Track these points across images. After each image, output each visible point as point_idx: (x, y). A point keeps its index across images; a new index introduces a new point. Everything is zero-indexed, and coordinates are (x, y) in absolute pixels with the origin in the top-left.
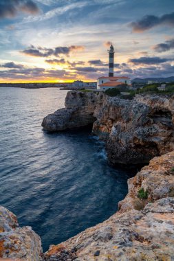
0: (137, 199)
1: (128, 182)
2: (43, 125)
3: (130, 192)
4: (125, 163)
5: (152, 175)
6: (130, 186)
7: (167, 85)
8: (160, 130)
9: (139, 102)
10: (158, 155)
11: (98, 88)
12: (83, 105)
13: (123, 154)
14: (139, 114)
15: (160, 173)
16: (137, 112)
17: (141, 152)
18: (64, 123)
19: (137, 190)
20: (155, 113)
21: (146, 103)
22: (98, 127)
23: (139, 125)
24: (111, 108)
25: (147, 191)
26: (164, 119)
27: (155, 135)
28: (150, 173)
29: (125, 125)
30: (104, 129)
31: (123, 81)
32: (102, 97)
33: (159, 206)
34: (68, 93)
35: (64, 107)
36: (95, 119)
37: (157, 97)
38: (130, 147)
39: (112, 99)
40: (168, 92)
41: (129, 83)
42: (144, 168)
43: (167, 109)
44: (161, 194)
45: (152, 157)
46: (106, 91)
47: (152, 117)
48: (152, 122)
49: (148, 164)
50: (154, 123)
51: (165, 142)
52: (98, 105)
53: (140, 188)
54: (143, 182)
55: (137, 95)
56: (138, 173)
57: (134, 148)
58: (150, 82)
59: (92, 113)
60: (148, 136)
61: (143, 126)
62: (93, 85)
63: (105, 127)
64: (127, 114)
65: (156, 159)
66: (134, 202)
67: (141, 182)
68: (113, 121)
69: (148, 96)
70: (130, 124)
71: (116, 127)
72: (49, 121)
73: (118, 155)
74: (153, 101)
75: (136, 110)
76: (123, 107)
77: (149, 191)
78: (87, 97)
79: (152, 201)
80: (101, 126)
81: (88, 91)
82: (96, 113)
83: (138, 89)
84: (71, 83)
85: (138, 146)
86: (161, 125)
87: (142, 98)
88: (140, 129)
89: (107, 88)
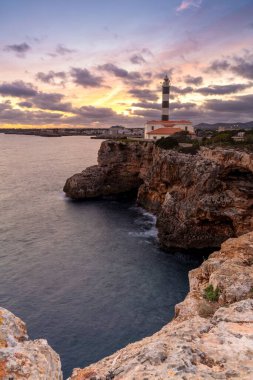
0: (202, 301)
1: (190, 275)
2: (67, 189)
3: (192, 291)
4: (185, 246)
5: (225, 266)
6: (193, 281)
7: (247, 133)
8: (237, 199)
9: (206, 157)
10: (234, 236)
11: (146, 137)
12: (125, 161)
13: (182, 234)
14: (206, 176)
15: (237, 263)
16: (202, 172)
17: (209, 231)
18: (96, 186)
19: (203, 287)
20: (230, 174)
21: (216, 159)
22: (146, 193)
23: (205, 192)
24: (165, 167)
25: (217, 290)
26: (242, 183)
27: (230, 206)
28: (222, 262)
29: (185, 190)
30: (154, 196)
31: (183, 127)
32: (151, 149)
33: (236, 313)
34: (103, 144)
35: (97, 164)
36: (141, 181)
37: (232, 150)
38: (193, 223)
39: (166, 154)
40: (247, 143)
41: (191, 130)
42: (212, 255)
43: (246, 169)
44: (239, 294)
45: (224, 239)
46: (159, 141)
47: (224, 180)
48: (225, 187)
49: (218, 249)
50: (228, 188)
51: (244, 217)
52: (146, 162)
53: (207, 285)
54: (212, 275)
55: (203, 148)
56: (205, 263)
57: (199, 225)
58: (221, 129)
59: (137, 174)
60: (219, 207)
61: (212, 192)
62: (139, 133)
63: (156, 194)
64: (188, 175)
65: (231, 242)
66: (199, 306)
67: (208, 275)
68: (168, 185)
69: (219, 149)
70: (192, 189)
71: (171, 194)
72: (73, 184)
73: (174, 235)
74: (227, 157)
75: (201, 169)
76: (182, 164)
77: (220, 289)
78: (129, 149)
79: (226, 304)
80: (150, 192)
81: (133, 141)
82: (143, 173)
83: (205, 139)
84: (107, 130)
85: (203, 222)
86: (237, 191)
87: (210, 152)
88: (207, 197)
89: (159, 137)
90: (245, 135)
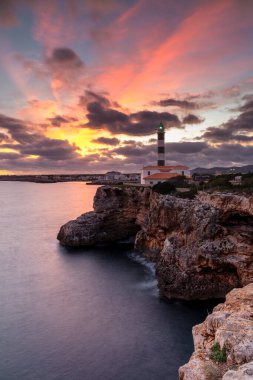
0: (210, 362)
1: (193, 332)
2: (60, 237)
3: (197, 350)
4: (187, 298)
5: (231, 320)
6: (198, 339)
7: (244, 177)
8: (239, 245)
9: (205, 202)
10: (240, 286)
11: (143, 182)
12: (121, 207)
13: (184, 284)
14: (206, 221)
15: (244, 317)
16: (202, 218)
17: (212, 280)
18: (91, 234)
19: (209, 345)
20: (229, 219)
21: (214, 203)
22: (144, 240)
23: (205, 238)
24: (163, 212)
25: (225, 349)
26: (243, 228)
27: (232, 252)
28: (228, 315)
29: (184, 236)
30: (152, 243)
31: (179, 173)
32: (148, 194)
33: (246, 376)
34: (99, 190)
35: (92, 210)
36: (139, 228)
37: (230, 194)
38: (195, 272)
39: (163, 199)
40: (245, 187)
41: (188, 174)
42: (217, 307)
43: (246, 213)
44: (248, 353)
45: (229, 289)
46: (155, 186)
47: (224, 224)
48: (225, 232)
49: (223, 300)
50: (229, 233)
51: (248, 264)
52: (143, 208)
53: (213, 344)
54: (218, 331)
55: (201, 192)
56: (209, 317)
57: (201, 273)
58: (218, 174)
59: (135, 219)
60: (221, 253)
61: (213, 238)
62: (135, 178)
63: (154, 241)
64: (187, 220)
65: (236, 292)
66: (206, 368)
67: (214, 331)
68: (166, 231)
69: (217, 193)
70: (192, 235)
71: (171, 240)
72: (68, 232)
73: (175, 285)
74: (225, 201)
75: (200, 214)
76: (180, 209)
77: (228, 348)
78: (126, 195)
79: (235, 366)
80: (148, 238)
81: (129, 187)
82: (140, 219)
83: (202, 183)
84: (103, 175)
85: (205, 270)
86: (239, 236)
87: (208, 196)
88: (208, 244)
89: (155, 182)
90: (242, 179)
